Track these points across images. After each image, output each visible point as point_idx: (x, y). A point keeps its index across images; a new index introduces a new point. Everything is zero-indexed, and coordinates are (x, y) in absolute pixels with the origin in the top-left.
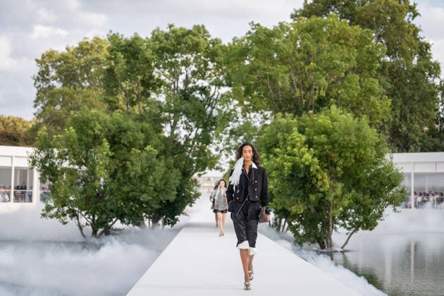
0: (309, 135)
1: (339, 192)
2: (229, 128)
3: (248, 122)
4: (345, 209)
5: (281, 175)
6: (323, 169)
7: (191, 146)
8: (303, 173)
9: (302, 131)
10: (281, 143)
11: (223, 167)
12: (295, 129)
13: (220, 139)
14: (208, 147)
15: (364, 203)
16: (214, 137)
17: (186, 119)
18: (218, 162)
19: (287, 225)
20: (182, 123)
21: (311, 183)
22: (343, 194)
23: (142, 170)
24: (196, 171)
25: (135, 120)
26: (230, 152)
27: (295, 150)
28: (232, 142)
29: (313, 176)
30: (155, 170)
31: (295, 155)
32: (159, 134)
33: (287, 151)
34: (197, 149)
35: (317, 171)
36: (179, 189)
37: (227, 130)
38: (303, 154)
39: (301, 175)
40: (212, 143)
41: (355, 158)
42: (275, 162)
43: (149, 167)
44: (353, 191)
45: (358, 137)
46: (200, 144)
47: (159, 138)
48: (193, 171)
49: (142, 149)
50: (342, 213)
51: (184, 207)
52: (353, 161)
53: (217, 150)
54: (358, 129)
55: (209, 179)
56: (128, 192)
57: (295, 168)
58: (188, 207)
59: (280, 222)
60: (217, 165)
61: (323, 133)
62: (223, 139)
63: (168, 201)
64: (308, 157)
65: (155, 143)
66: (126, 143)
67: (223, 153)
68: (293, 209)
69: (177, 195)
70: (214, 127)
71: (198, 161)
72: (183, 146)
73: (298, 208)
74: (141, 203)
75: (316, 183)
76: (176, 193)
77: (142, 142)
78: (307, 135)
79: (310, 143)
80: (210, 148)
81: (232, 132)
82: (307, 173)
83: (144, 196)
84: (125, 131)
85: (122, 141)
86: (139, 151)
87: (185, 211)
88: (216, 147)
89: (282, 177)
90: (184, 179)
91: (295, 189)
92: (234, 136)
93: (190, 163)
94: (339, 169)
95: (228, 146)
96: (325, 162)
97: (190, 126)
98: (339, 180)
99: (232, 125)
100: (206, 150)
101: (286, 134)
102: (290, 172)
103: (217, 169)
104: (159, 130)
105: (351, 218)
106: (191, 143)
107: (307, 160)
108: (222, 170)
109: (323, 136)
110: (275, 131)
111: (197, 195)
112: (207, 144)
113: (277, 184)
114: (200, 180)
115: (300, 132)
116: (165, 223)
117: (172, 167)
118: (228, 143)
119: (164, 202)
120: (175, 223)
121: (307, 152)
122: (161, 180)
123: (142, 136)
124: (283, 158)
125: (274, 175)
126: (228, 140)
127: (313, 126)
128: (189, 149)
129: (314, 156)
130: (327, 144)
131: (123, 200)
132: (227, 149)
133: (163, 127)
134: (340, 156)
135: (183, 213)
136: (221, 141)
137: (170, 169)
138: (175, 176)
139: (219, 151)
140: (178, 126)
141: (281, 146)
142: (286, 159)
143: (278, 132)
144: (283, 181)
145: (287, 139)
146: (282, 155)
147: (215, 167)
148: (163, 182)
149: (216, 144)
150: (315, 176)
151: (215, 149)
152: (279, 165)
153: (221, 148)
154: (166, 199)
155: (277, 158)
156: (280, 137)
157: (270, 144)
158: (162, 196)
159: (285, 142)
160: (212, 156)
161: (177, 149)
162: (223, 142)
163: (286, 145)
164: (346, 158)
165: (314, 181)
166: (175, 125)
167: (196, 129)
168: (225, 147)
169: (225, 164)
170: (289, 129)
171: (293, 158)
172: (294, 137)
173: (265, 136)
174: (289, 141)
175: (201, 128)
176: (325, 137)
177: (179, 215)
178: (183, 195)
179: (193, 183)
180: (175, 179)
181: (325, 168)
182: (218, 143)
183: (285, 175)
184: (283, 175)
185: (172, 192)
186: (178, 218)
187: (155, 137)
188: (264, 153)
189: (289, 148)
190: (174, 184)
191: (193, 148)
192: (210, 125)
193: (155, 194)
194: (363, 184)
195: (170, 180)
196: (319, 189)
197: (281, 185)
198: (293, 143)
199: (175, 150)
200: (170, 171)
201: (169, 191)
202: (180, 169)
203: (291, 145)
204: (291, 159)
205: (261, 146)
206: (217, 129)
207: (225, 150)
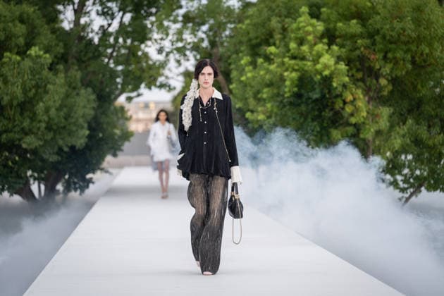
0: (327, 21)
1: (384, 124)
2: (182, 12)
4: (396, 154)
5: (278, 95)
6: (354, 84)
7: (113, 46)
8: (318, 90)
9: (315, 14)
10: (277, 36)
11: (173, 83)
12: (305, 9)
14: (143, 46)
15: (430, 143)
16: (155, 28)
18: (163, 75)
20: (94, 3)
21: (333, 109)
22: (392, 127)
23: (25, 92)
24: (122, 92)
26: (185, 55)
27: (305, 48)
28: (188, 37)
29: (337, 96)
30: (46, 92)
31: (303, 58)
32: (52, 25)
33: (289, 50)
34: (123, 51)
35: (344, 86)
36: (94, 125)
37: (177, 15)
38: (319, 56)
39: (316, 95)
40: (150, 39)
41: (413, 62)
42: (268, 71)
43: (37, 86)
44: (410, 121)
45: (417, 22)
46: (129, 41)
47: (54, 31)
48: (117, 92)
49: (22, 53)
50: (389, 161)
51: (103, 160)
52: (409, 66)
53: (160, 51)
55: (147, 106)
57: (304, 81)
58: (109, 158)
60: (161, 79)
61: (353, 18)
62: (171, 32)
63: (73, 148)
64: (328, 61)
65: (46, 42)
67: (172, 57)
69: (89, 137)
70: (154, 10)
71: (126, 74)
72: (98, 46)
74: (23, 153)
75: (343, 109)
76: (87, 132)
77: (21, 41)
78: (324, 21)
79: (330, 37)
80: (147, 50)
81: (187, 18)
82: (326, 91)
83: (27, 139)
86: (18, 58)
87: (104, 165)
88: (158, 47)
89: (279, 99)
90: (99, 107)
91: (306, 119)
92: (190, 25)
93: (111, 76)
94: (383, 82)
95: (180, 45)
96: (358, 70)
97: (110, 9)
98: (383, 101)
99: (187, 6)
100: (140, 53)
101: (287, 20)
102: (296, 89)
103: (162, 86)
104: (53, 18)
105: (406, 171)
106: (112, 40)
107: (326, 67)
108: (170, 89)
109: (354, 21)
110: (266, 13)
111: (127, 136)
112: (142, 42)
113: (272, 111)
114: (131, 109)
115: (313, 15)
116: (68, 189)
117: (79, 84)
118: (181, 40)
119: (66, 149)
120: (87, 187)
121: (327, 51)
123: (20, 29)
124: (283, 64)
125: (265, 96)
126: (180, 33)
128: (109, 51)
129: (339, 59)
130: (361, 36)
132: (179, 50)
133: (60, 12)
134: (385, 58)
135: (102, 169)
136: (167, 35)
137: (74, 88)
138: (85, 103)
139: (164, 54)
140: (88, 10)
141: (277, 42)
142: (287, 65)
143: (272, 16)
144: (282, 105)
145: (289, 29)
146: (279, 57)
147: (158, 84)
148: (62, 114)
149: (159, 41)
150: (340, 96)
151: (156, 49)
152: (274, 76)
153: (168, 48)
154: (70, 145)
155: (270, 64)
156: (275, 25)
157: (257, 38)
158: (63, 139)
159: (285, 33)
160: (151, 63)
161: (87, 52)
162: (170, 37)
163: (287, 40)
164: (396, 61)
165: (339, 104)
166: (82, 9)
167: (121, 13)
168: (174, 47)
169: (175, 77)
170: (292, 11)
171: (300, 63)
172: (302, 25)
173: (248, 25)
174: (292, 31)
175: (130, 11)
176: (357, 23)
177: (94, 173)
178: (101, 135)
179: (117, 114)
180: (84, 107)
181: (358, 80)
182: (162, 39)
183: (286, 95)
184: (283, 96)
185: (79, 130)
186: (91, 178)
187: (45, 30)
188: (247, 55)
189: (293, 45)
190: (83, 116)
191: (116, 49)
192: (146, 5)
193: (49, 136)
194: (428, 109)
195: (75, 108)
196: (348, 119)
197: (279, 113)
198: (299, 36)
199: (83, 54)
200: (75, 93)
201: (74, 129)
202: (93, 88)
203: (296, 38)
204: (297, 65)
205: (241, 43)
206: (159, 13)
207: (175, 52)
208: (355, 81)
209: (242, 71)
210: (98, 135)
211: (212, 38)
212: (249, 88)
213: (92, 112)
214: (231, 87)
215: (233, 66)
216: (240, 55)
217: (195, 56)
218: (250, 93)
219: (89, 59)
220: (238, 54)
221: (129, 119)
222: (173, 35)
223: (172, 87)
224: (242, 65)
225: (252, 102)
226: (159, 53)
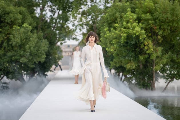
0: (138, 14)
1: (159, 53)
2: (81, 10)
3: (95, 5)
4: (165, 65)
5: (119, 42)
6: (148, 38)
8: (134, 41)
9: (133, 12)
10: (119, 20)
11: (78, 37)
12: (129, 9)
13: (75, 18)
14: (67, 23)
15: (178, 61)
16: (71, 16)
17: (51, 4)
18: (74, 34)
19: (123, 77)
20: (48, 7)
21: (140, 48)
22: (163, 55)
23: (21, 41)
24: (59, 41)
25: (15, 6)
26: (83, 27)
27: (129, 24)
28: (84, 20)
29: (141, 43)
30: (30, 41)
31: (129, 28)
32: (32, 15)
33: (123, 25)
35: (144, 39)
36: (48, 54)
37: (80, 12)
38: (134, 27)
39: (133, 43)
40: (69, 20)
41: (171, 30)
42: (115, 33)
43: (26, 39)
44: (170, 53)
45: (172, 14)
46: (61, 21)
47: (32, 17)
48: (57, 41)
49: (20, 25)
50: (162, 68)
51: (51, 67)
52: (169, 31)
53: (73, 25)
54: (173, 10)
55: (69, 46)
56: (12, 57)
57: (129, 37)
59: (119, 75)
61: (148, 13)
63: (40, 62)
64: (138, 29)
65: (29, 22)
66: (9, 22)
67: (78, 28)
68: (128, 66)
69: (46, 58)
70: (71, 10)
71: (60, 34)
72: (49, 23)
73: (131, 66)
74: (21, 64)
75: (144, 48)
76: (45, 56)
77: (20, 21)
78: (137, 14)
79: (139, 20)
80: (68, 25)
81: (83, 13)
82: (137, 41)
83: (22, 59)
84: (8, 14)
85: (6, 21)
86: (19, 28)
88: (72, 24)
89: (119, 44)
90: (50, 47)
91: (129, 52)
93: (54, 35)
94: (159, 37)
95: (81, 23)
96: (149, 33)
97: (54, 9)
98: (159, 45)
99: (84, 8)
100: (65, 26)
101: (122, 13)
102: (125, 40)
103: (74, 39)
104: (32, 12)
105: (168, 72)
106: (54, 21)
107: (137, 31)
108: (77, 40)
110: (114, 11)
113: (116, 48)
114: (63, 47)
117: (42, 38)
118: (81, 21)
119: (37, 63)
120: (45, 77)
121: (137, 26)
122: (34, 48)
123: (20, 17)
124: (121, 30)
125: (114, 42)
126: (81, 18)
127: (142, 7)
128: (54, 25)
129: (142, 28)
130: (151, 20)
131: (8, 62)
132: (81, 25)
133: (35, 10)
134: (160, 28)
135: (51, 71)
136: (76, 19)
137: (40, 39)
138: (44, 45)
139: (75, 26)
140: (45, 9)
141: (119, 22)
142: (122, 31)
143: (116, 12)
144: (120, 46)
145: (123, 17)
146: (120, 28)
147: (72, 38)
148: (36, 49)
149: (73, 22)
150: (143, 43)
151: (72, 25)
152: (117, 35)
153: (77, 24)
154: (38, 61)
155: (116, 30)
156: (118, 16)
157: (111, 20)
158: (36, 59)
159: (122, 18)
160: (70, 30)
161: (45, 26)
162: (77, 20)
163: (122, 21)
164: (164, 30)
165: (142, 46)
166: (44, 9)
167: (58, 11)
168: (79, 24)
169: (79, 35)
170: (124, 10)
171: (127, 30)
172: (128, 15)
173: (107, 15)
174: (125, 18)
175: (61, 10)
176: (150, 15)
177: (48, 72)
178: (50, 57)
179: (57, 49)
180: (44, 47)
181: (150, 37)
182: (74, 21)
183: (122, 43)
184: (121, 43)
185: (42, 55)
186: (47, 74)
187: (29, 17)
188: (107, 27)
189: (124, 23)
190: (44, 50)
191: (56, 24)
192: (68, 8)
193: (31, 58)
194: (177, 48)
195: (41, 47)
196: (145, 52)
197: (119, 49)
198: (127, 20)
199: (44, 26)
200: (40, 41)
201: (40, 55)
202: (47, 40)
203: (126, 21)
204: (126, 31)
205: (104, 22)
206: (73, 11)
207: (79, 26)
208: (148, 37)
209: (105, 33)
210: (49, 57)
211: (93, 20)
212: (108, 40)
213: (47, 49)
214: (101, 39)
215: (101, 31)
216: (104, 27)
217: (86, 27)
218: (108, 41)
219: (46, 28)
220: (103, 27)
221: (61, 51)
222: (78, 19)
223: (78, 39)
224: (105, 31)
225: (109, 45)
226: (73, 26)
